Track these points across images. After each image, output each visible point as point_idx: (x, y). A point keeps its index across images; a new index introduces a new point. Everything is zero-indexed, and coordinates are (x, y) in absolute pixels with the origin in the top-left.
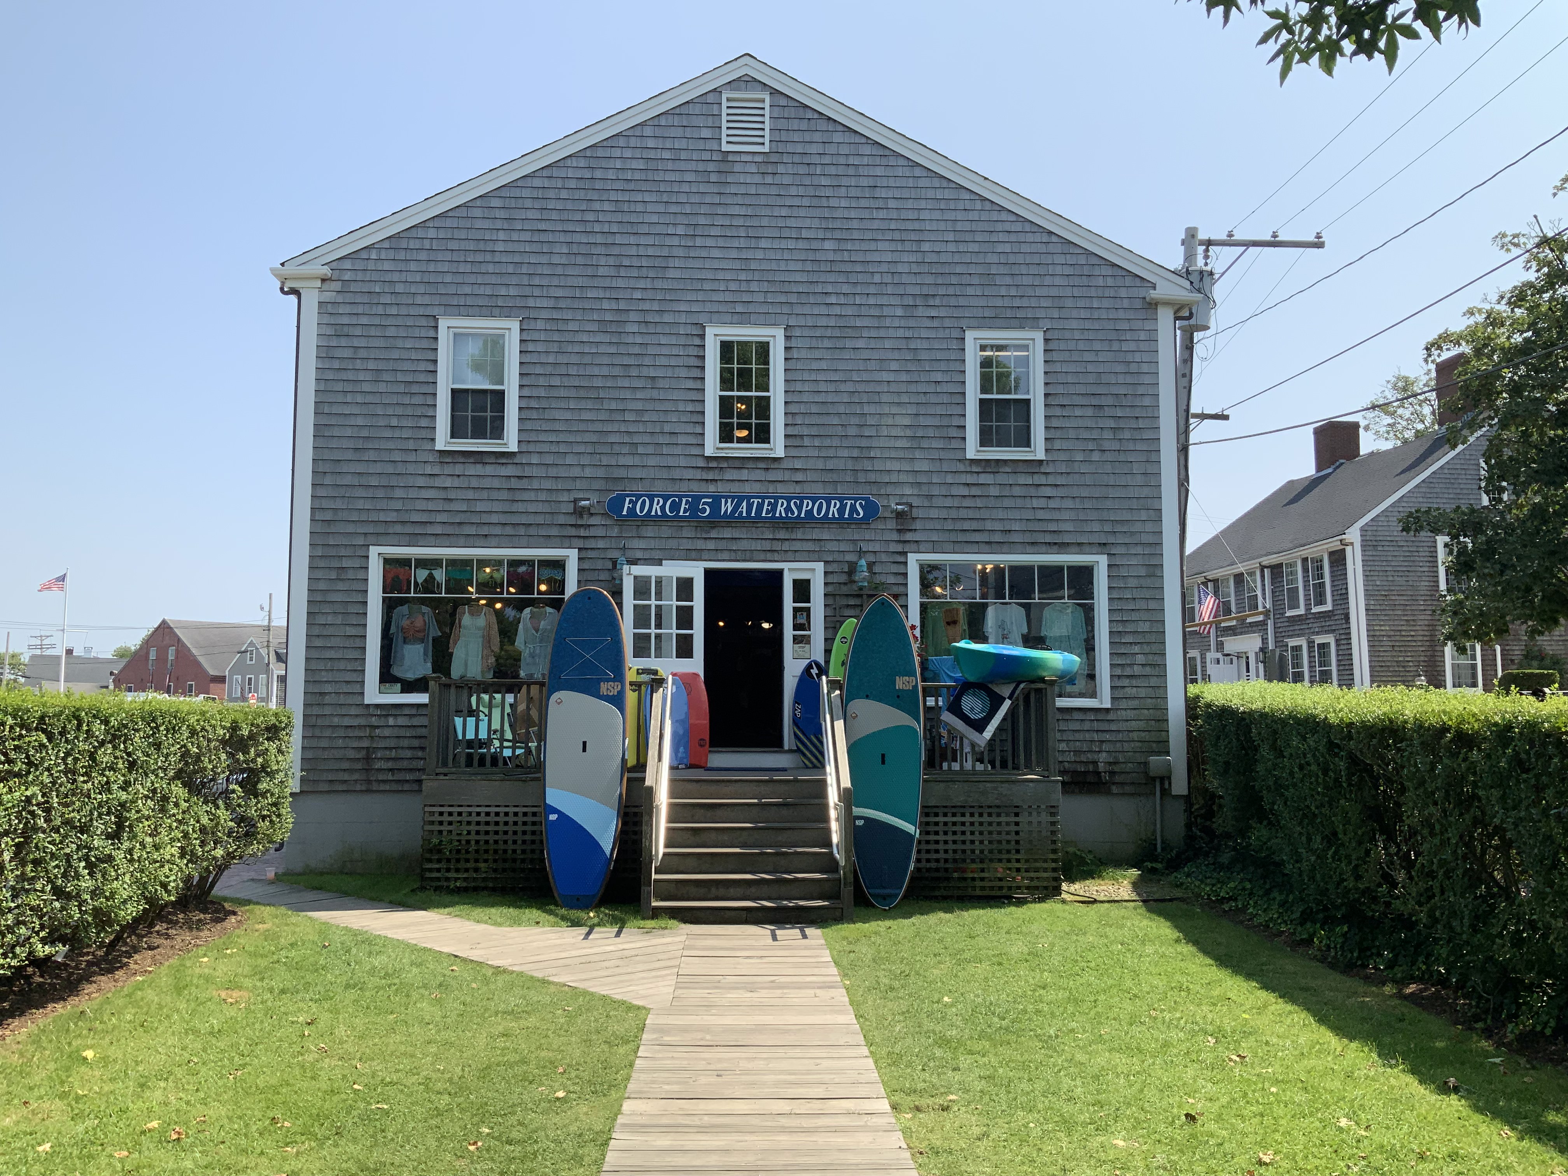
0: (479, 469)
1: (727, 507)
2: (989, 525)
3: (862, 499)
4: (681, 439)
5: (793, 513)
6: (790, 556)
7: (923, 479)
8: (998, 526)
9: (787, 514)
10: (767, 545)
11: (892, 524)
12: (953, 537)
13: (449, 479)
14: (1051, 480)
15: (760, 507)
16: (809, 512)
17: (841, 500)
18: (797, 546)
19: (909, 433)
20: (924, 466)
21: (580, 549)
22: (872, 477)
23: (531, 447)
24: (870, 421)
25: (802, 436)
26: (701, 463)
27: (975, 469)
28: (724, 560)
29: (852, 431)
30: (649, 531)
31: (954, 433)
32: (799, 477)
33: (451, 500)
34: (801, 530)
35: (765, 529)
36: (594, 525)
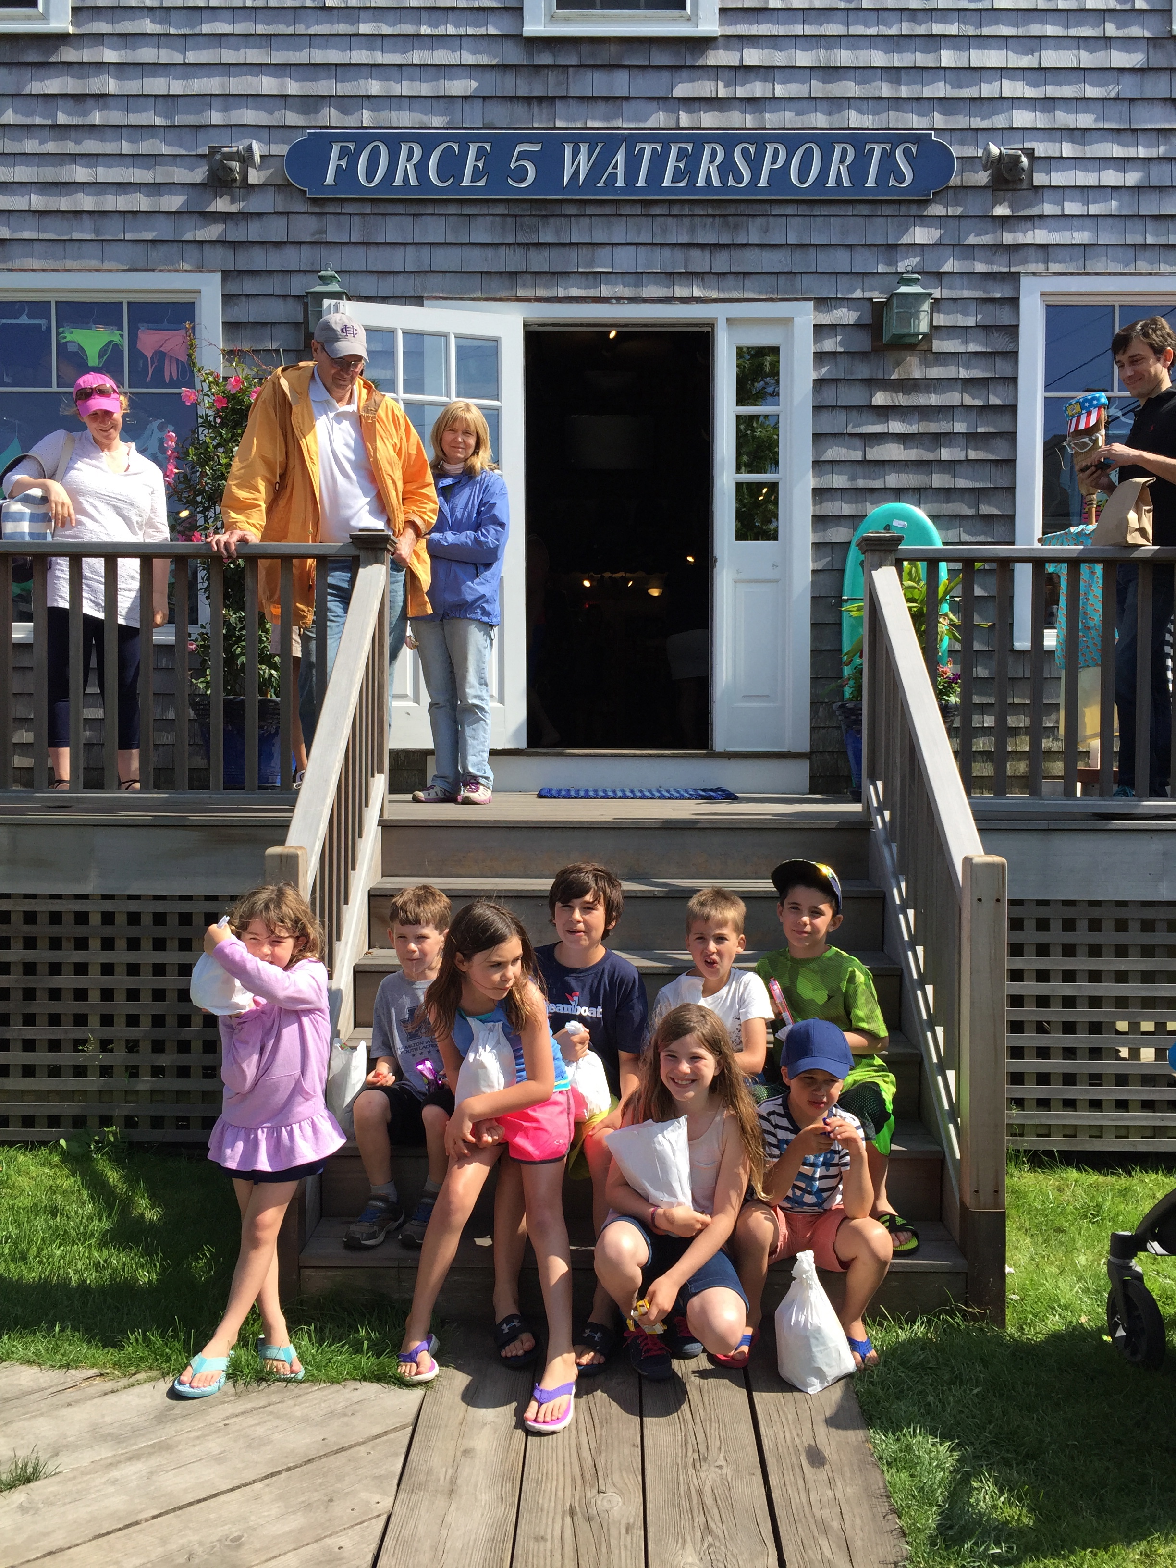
1: (577, 164)
3: (910, 139)
5: (739, 178)
6: (731, 286)
7: (1060, 90)
9: (723, 178)
10: (676, 262)
11: (982, 204)
12: (1133, 233)
15: (659, 162)
16: (780, 176)
17: (858, 143)
18: (749, 261)
20: (1066, 56)
22: (936, 85)
23: (104, 23)
26: (517, 56)
28: (568, 301)
30: (392, 227)
32: (754, 88)
34: (759, 221)
35: (670, 219)
36: (260, 215)
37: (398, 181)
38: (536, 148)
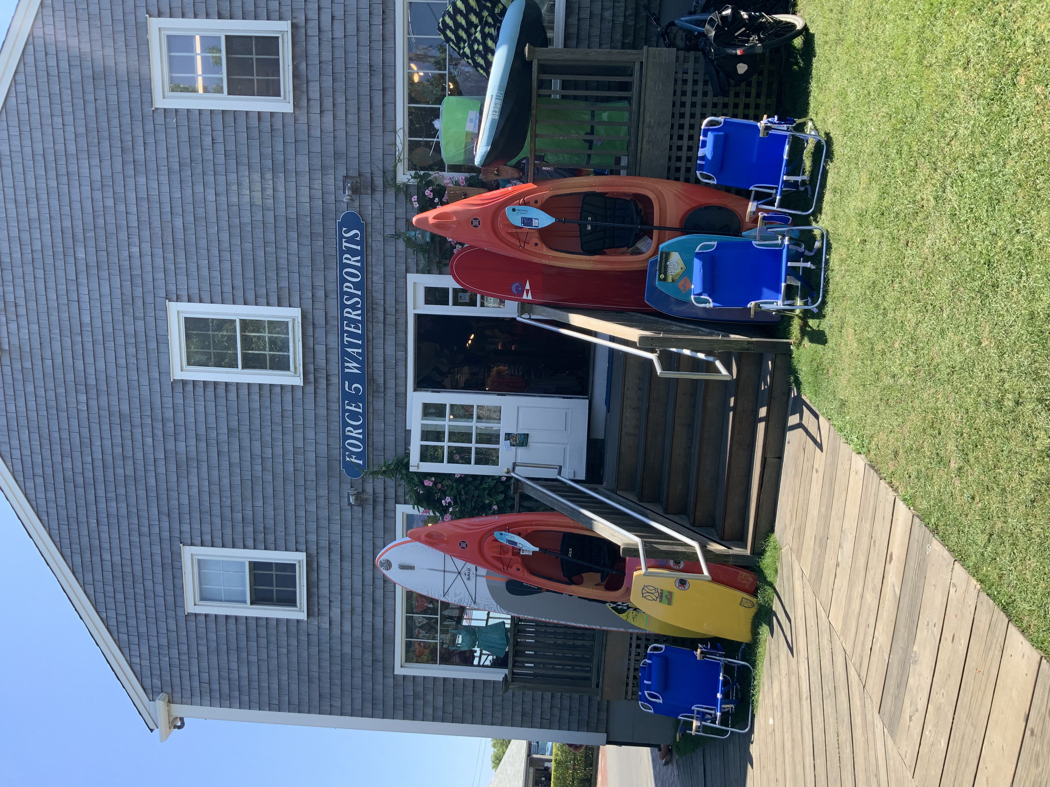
0: (324, 584)
1: (353, 367)
2: (365, 90)
3: (340, 230)
4: (289, 407)
5: (357, 303)
6: (401, 307)
7: (317, 162)
8: (366, 79)
9: (358, 309)
10: (391, 330)
11: (367, 200)
12: (378, 132)
13: (333, 609)
14: (313, 15)
15: (351, 335)
16: (356, 286)
17: (342, 253)
18: (391, 301)
19: (269, 176)
20: (303, 160)
21: (397, 502)
22: (318, 218)
23: (302, 540)
24: (259, 217)
25: (279, 289)
26: (310, 388)
27: (304, 103)
28: (406, 372)
29: (271, 236)
30: (378, 439)
31: (266, 126)
32: (321, 294)
33: (352, 609)
34: (374, 295)
35: (374, 330)
36: (373, 488)
37: (361, 437)
38: (347, 383)
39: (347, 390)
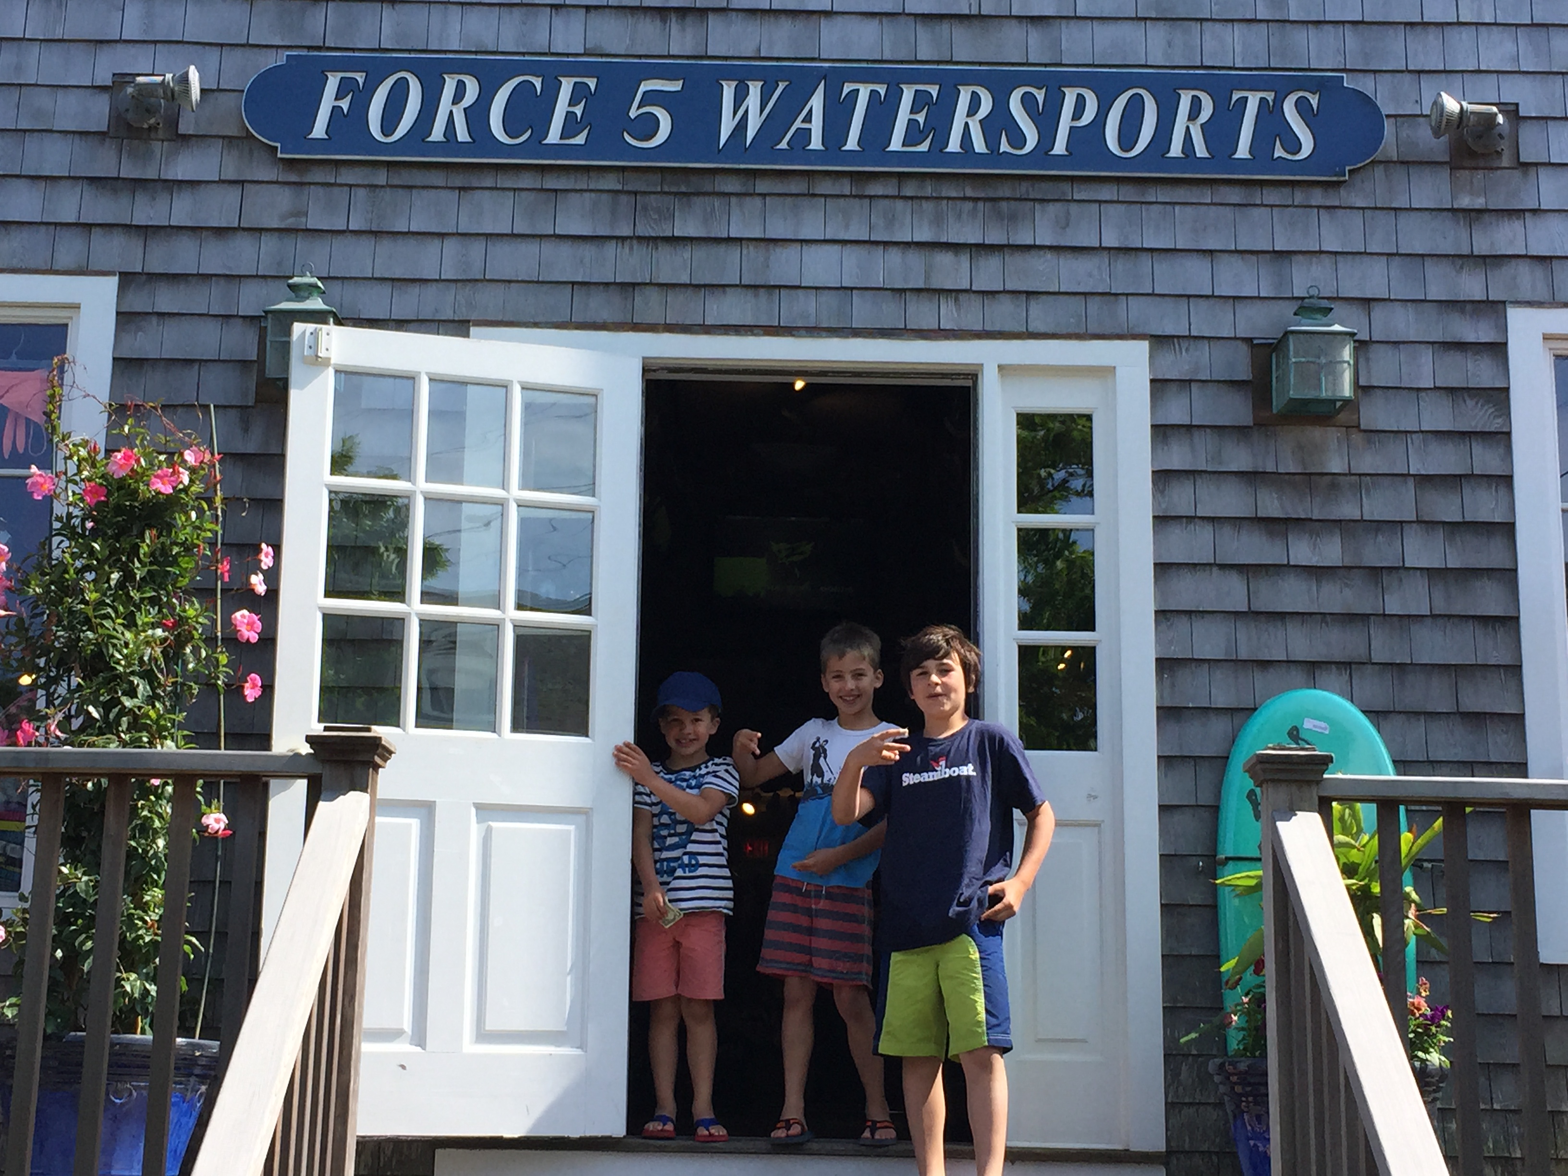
1: (743, 113)
3: (1308, 85)
5: (1018, 139)
6: (1006, 313)
9: (991, 141)
10: (907, 271)
11: (1432, 191)
15: (882, 113)
16: (1088, 138)
17: (1219, 88)
18: (1037, 273)
30: (417, 208)
34: (1052, 208)
35: (899, 204)
36: (193, 184)
37: (437, 133)
38: (675, 86)
39: (645, 86)
